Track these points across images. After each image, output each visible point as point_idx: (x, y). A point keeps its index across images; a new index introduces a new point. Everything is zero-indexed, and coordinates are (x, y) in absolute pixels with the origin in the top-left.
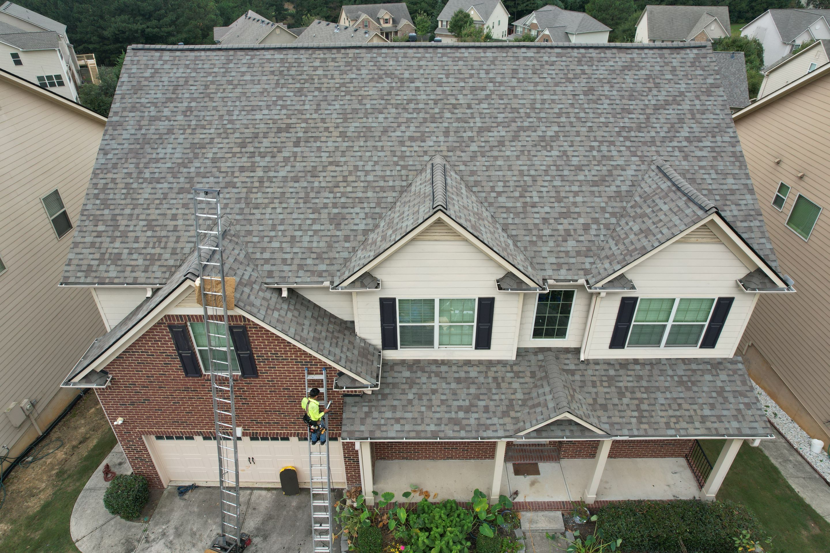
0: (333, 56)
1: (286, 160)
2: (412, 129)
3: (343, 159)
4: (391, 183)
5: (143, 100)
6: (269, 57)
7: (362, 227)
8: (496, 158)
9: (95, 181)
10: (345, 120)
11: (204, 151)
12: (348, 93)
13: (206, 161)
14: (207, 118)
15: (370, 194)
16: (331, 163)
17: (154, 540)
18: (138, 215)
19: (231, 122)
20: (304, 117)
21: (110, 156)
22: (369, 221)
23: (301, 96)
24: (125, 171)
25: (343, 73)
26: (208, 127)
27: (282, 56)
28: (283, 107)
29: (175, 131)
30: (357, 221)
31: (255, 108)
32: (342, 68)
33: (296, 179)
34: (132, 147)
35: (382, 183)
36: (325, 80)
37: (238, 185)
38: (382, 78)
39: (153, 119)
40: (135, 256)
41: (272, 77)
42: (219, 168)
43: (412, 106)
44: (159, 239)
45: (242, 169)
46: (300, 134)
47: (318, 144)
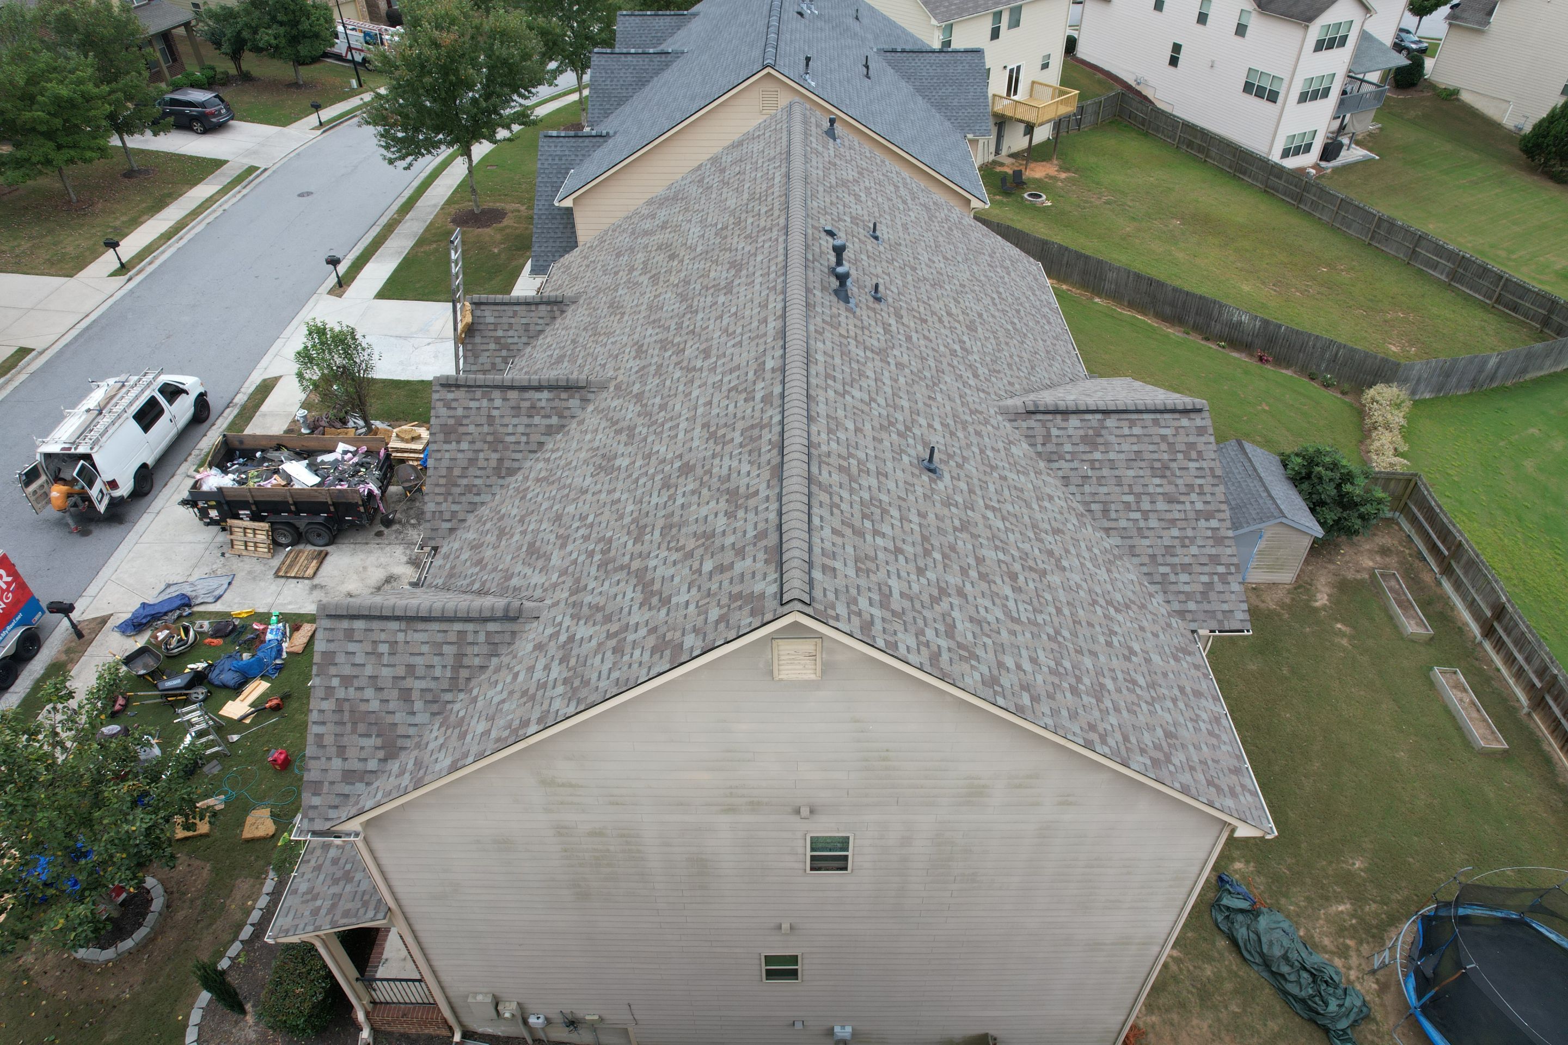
32: (755, 231)
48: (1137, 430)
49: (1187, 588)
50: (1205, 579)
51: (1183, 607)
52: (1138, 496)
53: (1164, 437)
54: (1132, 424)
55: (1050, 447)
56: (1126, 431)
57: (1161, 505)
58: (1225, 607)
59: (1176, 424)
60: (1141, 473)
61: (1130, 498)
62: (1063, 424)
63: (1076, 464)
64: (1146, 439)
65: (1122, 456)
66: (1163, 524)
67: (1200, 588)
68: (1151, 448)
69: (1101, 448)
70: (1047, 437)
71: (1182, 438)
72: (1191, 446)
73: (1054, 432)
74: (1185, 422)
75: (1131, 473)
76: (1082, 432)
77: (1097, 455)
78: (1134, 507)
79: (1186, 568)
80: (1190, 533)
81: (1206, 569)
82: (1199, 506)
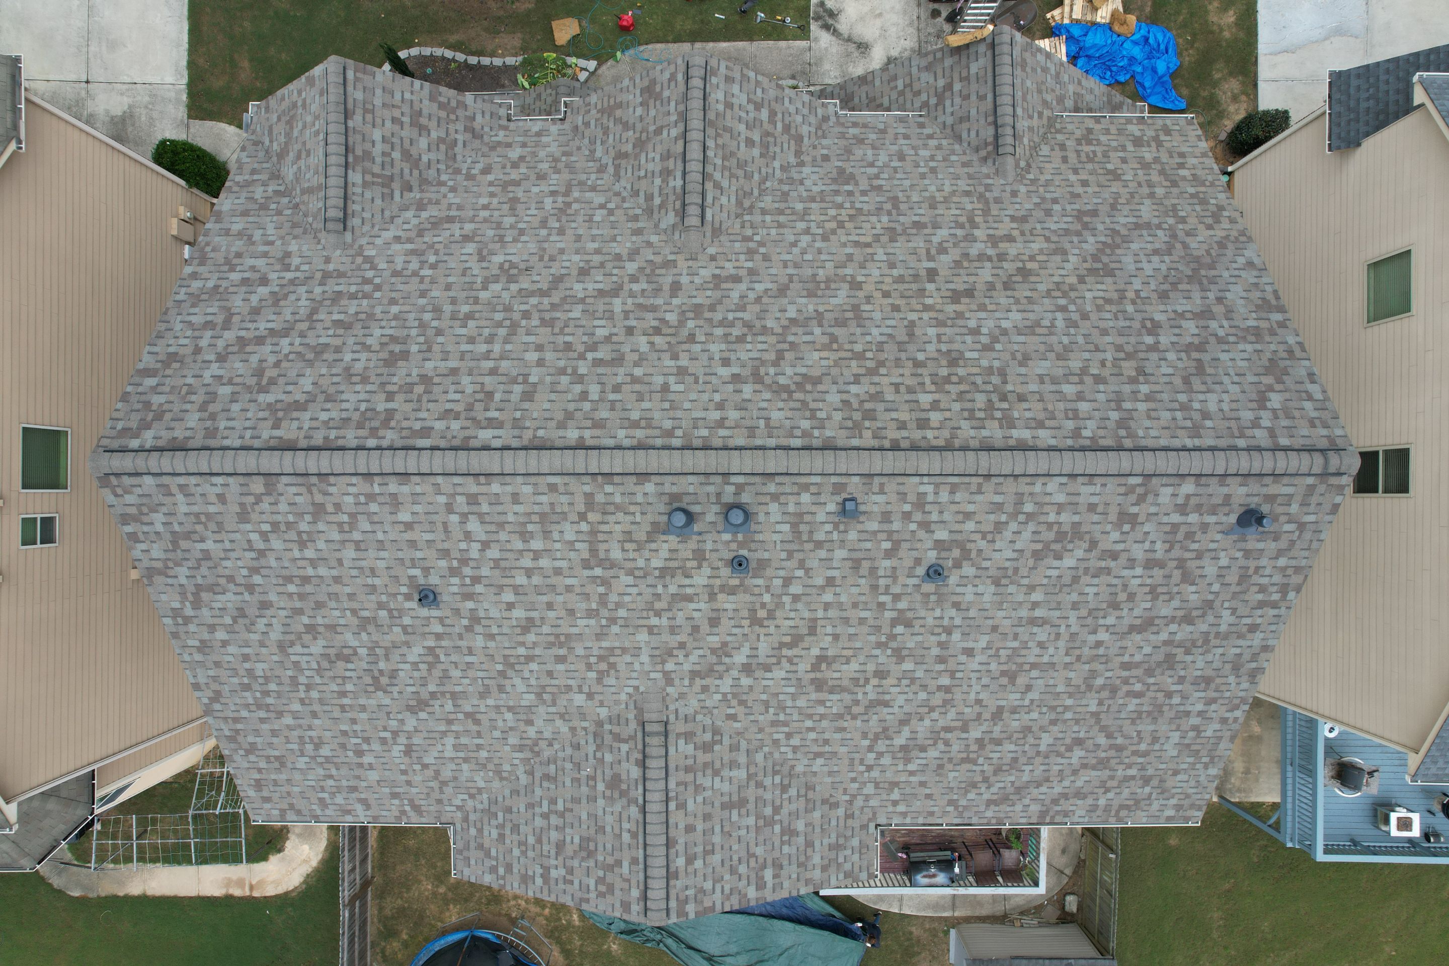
0: (905, 433)
1: (942, 250)
2: (735, 295)
3: (849, 250)
4: (768, 218)
5: (1249, 348)
6: (1042, 433)
7: (807, 170)
8: (597, 252)
10: (856, 308)
11: (1086, 265)
12: (860, 356)
13: (1077, 251)
14: (1108, 316)
15: (799, 206)
16: (868, 245)
19: (1063, 309)
20: (933, 314)
22: (796, 176)
23: (949, 351)
24: (1199, 239)
25: (877, 397)
26: (1101, 302)
27: (1015, 433)
28: (976, 332)
29: (1154, 296)
30: (814, 177)
31: (1028, 331)
32: (880, 407)
33: (917, 225)
34: (1213, 273)
35: (782, 219)
36: (911, 381)
37: (1008, 219)
38: (796, 383)
39: (1205, 314)
41: (1020, 389)
42: (1047, 239)
43: (736, 332)
45: (1010, 239)
46: (930, 287)
47: (895, 272)
48: (626, 837)
49: (486, 833)
50: (493, 852)
51: (471, 823)
52: (562, 815)
53: (619, 863)
54: (634, 835)
55: (608, 739)
56: (626, 826)
57: (554, 835)
58: (473, 862)
59: (634, 882)
60: (584, 826)
61: (560, 806)
62: (632, 759)
63: (591, 761)
64: (617, 844)
65: (600, 813)
66: (538, 831)
67: (486, 845)
68: (609, 846)
69: (608, 793)
70: (617, 738)
71: (619, 884)
72: (611, 889)
73: (625, 747)
74: (635, 893)
75: (584, 816)
76: (624, 777)
77: (601, 787)
78: (553, 807)
79: (502, 837)
80: (530, 854)
81: (501, 857)
82: (554, 873)
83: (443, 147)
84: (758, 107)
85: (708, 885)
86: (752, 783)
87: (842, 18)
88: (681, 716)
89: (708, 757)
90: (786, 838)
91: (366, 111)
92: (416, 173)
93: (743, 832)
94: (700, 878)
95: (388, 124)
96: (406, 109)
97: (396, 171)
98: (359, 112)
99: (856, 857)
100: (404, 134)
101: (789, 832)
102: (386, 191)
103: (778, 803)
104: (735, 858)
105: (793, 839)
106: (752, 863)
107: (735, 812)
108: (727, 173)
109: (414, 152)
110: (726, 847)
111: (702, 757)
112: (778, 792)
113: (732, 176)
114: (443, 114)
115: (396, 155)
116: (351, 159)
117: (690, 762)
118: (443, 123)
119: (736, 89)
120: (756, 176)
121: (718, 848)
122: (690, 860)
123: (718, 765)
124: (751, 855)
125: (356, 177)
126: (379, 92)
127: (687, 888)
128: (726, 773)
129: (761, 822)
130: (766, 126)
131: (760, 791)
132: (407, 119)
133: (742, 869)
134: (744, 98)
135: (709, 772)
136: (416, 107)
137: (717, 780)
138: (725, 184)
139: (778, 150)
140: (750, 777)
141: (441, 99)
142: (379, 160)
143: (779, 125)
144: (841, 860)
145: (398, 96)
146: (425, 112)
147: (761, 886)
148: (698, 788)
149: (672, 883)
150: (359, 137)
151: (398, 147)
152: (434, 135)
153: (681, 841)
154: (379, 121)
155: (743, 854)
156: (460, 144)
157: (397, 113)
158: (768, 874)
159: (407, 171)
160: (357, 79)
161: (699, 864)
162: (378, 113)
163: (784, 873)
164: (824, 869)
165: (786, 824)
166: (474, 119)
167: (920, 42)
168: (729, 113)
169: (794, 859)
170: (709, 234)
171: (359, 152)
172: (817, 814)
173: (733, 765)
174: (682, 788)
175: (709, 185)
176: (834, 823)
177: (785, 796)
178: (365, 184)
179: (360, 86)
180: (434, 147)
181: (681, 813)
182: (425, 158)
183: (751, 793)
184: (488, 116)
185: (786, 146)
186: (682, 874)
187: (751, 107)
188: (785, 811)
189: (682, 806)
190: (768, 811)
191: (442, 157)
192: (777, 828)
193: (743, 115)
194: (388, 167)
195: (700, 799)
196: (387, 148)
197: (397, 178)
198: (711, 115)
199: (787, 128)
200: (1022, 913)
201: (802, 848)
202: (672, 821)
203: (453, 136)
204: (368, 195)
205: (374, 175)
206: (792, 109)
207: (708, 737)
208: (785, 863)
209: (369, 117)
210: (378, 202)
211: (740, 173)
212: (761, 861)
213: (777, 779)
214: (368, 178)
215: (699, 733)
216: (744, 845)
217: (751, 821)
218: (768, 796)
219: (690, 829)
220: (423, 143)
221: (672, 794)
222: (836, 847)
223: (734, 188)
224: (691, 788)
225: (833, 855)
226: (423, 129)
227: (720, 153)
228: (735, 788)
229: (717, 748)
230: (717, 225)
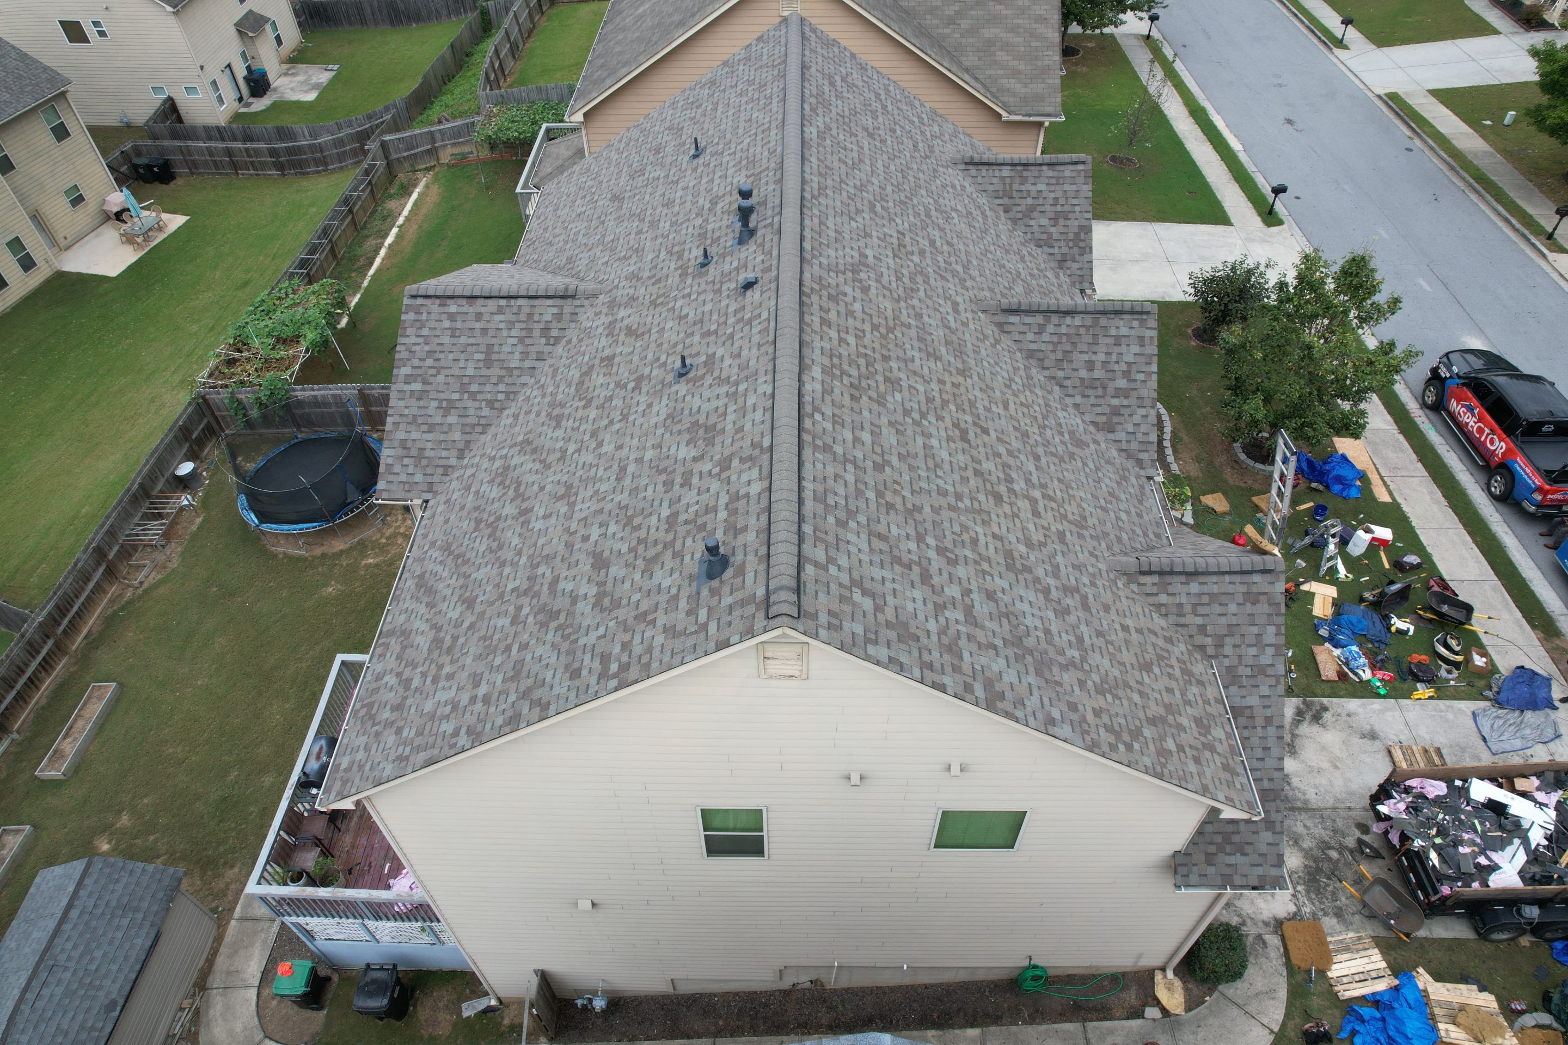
1: (1011, 454)
2: (941, 302)
3: (998, 393)
6: (818, 387)
9: (1105, 748)
10: (938, 358)
11: (1016, 554)
12: (890, 329)
13: (1032, 558)
14: (956, 528)
15: (1038, 393)
16: (1006, 409)
17: (1240, 915)
18: (1137, 682)
19: (959, 497)
20: (938, 400)
21: (1056, 714)
23: (901, 386)
24: (1076, 689)
25: (852, 314)
26: (973, 534)
27: (817, 370)
33: (1036, 456)
35: (1022, 374)
37: (1060, 528)
40: (1191, 698)
42: (1042, 544)
43: (906, 281)
44: (1160, 658)
45: (1036, 514)
47: (980, 407)
83: (1045, 237)
84: (1126, 374)
85: (425, 332)
86: (503, 373)
87: (1315, 729)
88: (577, 310)
89: (537, 333)
90: (445, 404)
91: (1058, 178)
92: (1020, 215)
93: (462, 364)
94: (433, 324)
95: (1052, 195)
96: (1067, 208)
97: (1018, 201)
98: (1056, 174)
99: (403, 478)
100: (1048, 208)
101: (448, 408)
102: (1001, 193)
103: (479, 397)
104: (442, 356)
105: (441, 412)
106: (433, 372)
107: (481, 357)
108: (1055, 339)
109: (1035, 214)
110: (454, 349)
111: (537, 328)
112: (489, 397)
113: (1055, 344)
114: (1071, 236)
115: (1030, 201)
116: (1019, 168)
117: (536, 318)
118: (1064, 237)
119: (1135, 349)
120: (1061, 374)
121: (455, 341)
122: (452, 317)
123: (528, 341)
124: (439, 370)
125: (1006, 171)
126: (1074, 188)
127: (429, 313)
128: (520, 348)
129: (466, 380)
130: (1111, 385)
131: (494, 380)
132: (1059, 208)
133: (430, 362)
134: (1130, 358)
135: (524, 334)
136: (1070, 216)
137: (515, 341)
138: (1046, 337)
139: (1092, 400)
140: (510, 370)
141: (1082, 235)
142: (1023, 188)
143: (1116, 402)
144: (406, 461)
145: (1075, 202)
146: (1069, 223)
147: (408, 379)
148: (511, 324)
149: (438, 301)
150: (1036, 174)
151: (1036, 202)
152: (1053, 230)
153: (471, 310)
154: (1053, 188)
155: (442, 363)
156: (1051, 251)
157: (1062, 201)
158: (417, 386)
159: (1019, 209)
160: (1079, 171)
161: (447, 324)
162: (1058, 187)
163: (413, 402)
164: (403, 443)
165: (458, 404)
166: (1074, 261)
167: (1319, 809)
168: (1111, 341)
169: (423, 412)
170: (996, 319)
171: (1025, 174)
172: (457, 436)
173: (525, 354)
174: (515, 310)
175: (1039, 319)
176: (444, 454)
177: (484, 404)
178: (1003, 178)
179: (1074, 174)
180: (1043, 230)
181: (494, 309)
182: (1032, 222)
183: (496, 371)
184: (1079, 272)
185: (1099, 410)
186: (442, 309)
187: (1124, 367)
188: (470, 404)
189: (500, 311)
190: (474, 388)
191: (1037, 236)
192: (456, 396)
193: (1114, 358)
194: (1019, 195)
195: (502, 326)
196: (1034, 194)
197: (1012, 201)
198: (1103, 321)
199: (1116, 412)
200: (197, 1013)
201: (430, 420)
202: (489, 302)
203: (1057, 244)
204: (995, 180)
205: (1011, 184)
206: (1137, 419)
207: (555, 332)
208: (421, 403)
209: (1053, 181)
210: (991, 188)
211: (1059, 355)
212: (431, 380)
213: (501, 397)
214: (1008, 181)
215: (560, 325)
216: (449, 364)
217: (470, 371)
218: (488, 388)
219: (479, 317)
220: (1044, 221)
221: (512, 302)
222: (420, 457)
223: (1043, 347)
224: (514, 318)
225: (414, 452)
226: (1055, 220)
227: (1072, 331)
228: (503, 356)
229: (543, 340)
230: (1007, 328)
